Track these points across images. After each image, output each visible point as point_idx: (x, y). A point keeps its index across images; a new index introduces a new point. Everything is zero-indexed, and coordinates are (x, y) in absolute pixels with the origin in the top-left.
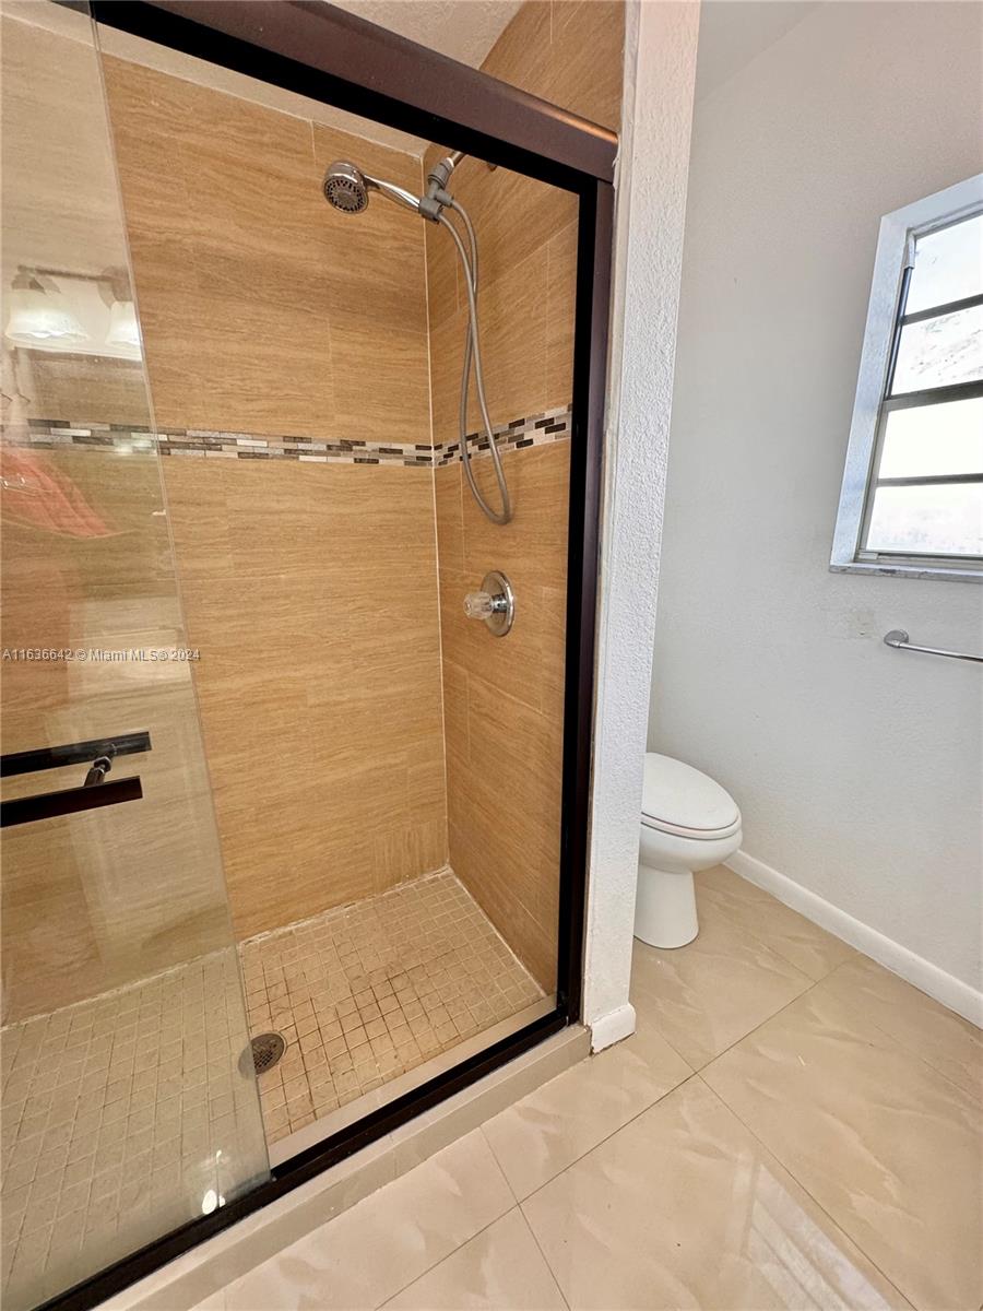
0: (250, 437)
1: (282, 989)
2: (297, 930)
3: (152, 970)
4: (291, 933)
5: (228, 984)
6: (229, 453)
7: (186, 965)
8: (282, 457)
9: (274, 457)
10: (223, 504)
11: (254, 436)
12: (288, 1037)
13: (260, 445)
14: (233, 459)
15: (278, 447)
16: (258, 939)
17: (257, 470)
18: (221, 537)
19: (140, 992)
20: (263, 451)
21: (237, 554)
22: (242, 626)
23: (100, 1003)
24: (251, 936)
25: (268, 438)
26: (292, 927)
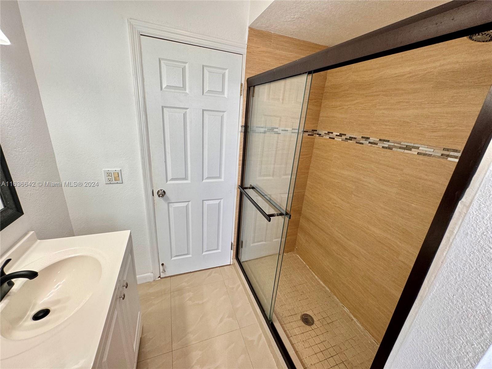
0: (426, 146)
1: (329, 321)
2: (355, 322)
3: (326, 284)
4: (352, 320)
5: (327, 304)
6: (414, 152)
7: (330, 291)
8: (439, 157)
9: (434, 156)
10: (402, 170)
11: (429, 146)
12: (314, 326)
13: (429, 151)
14: (415, 155)
15: (439, 153)
16: (346, 309)
17: (422, 160)
18: (396, 181)
19: (319, 284)
20: (430, 153)
21: (399, 189)
22: (388, 214)
23: (315, 277)
24: (346, 307)
25: (434, 148)
26: (355, 319)
